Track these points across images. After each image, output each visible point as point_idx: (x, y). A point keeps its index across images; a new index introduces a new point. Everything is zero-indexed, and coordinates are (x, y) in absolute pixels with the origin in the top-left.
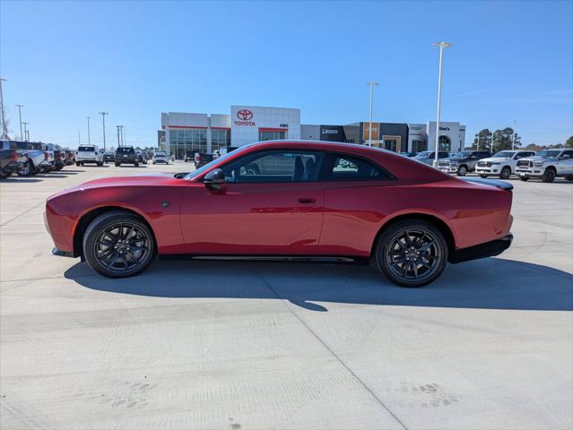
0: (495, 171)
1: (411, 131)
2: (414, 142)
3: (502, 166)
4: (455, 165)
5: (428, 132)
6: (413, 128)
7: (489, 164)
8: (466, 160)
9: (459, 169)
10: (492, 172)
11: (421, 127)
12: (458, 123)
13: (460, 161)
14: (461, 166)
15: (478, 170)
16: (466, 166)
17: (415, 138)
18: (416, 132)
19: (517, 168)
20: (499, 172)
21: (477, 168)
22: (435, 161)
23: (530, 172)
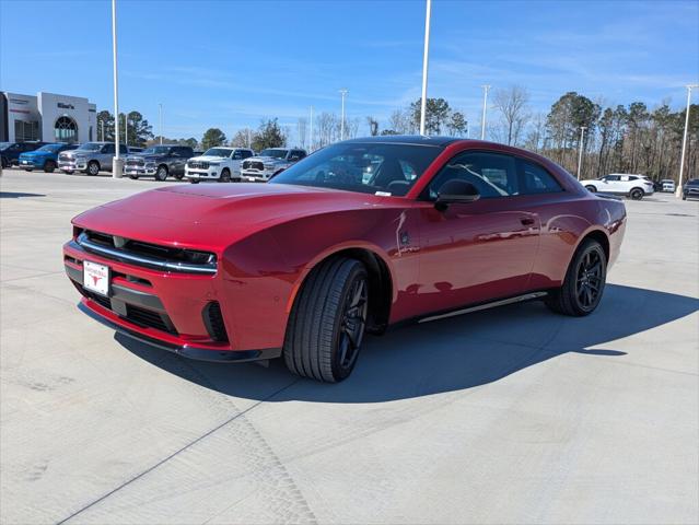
0: (213, 174)
1: (11, 106)
2: (18, 123)
3: (221, 168)
4: (151, 165)
5: (40, 109)
6: (13, 100)
7: (205, 165)
8: (165, 158)
9: (158, 171)
10: (210, 176)
11: (27, 101)
12: (86, 100)
13: (159, 159)
14: (160, 167)
15: (190, 173)
16: (165, 166)
17: (19, 117)
18: (18, 107)
19: (243, 171)
20: (218, 177)
21: (187, 169)
22: (116, 158)
23: (261, 176)
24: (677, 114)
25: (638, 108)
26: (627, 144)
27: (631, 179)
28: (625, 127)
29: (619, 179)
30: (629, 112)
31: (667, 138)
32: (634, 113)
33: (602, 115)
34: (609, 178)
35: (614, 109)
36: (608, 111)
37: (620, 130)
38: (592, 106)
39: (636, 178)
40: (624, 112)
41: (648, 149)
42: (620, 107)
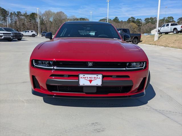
24: (29, 15)
25: (19, 13)
26: (18, 23)
27: (32, 32)
28: (16, 18)
29: (28, 32)
30: (17, 14)
31: (28, 21)
32: (18, 14)
33: (10, 14)
34: (26, 32)
35: (13, 13)
36: (11, 13)
37: (15, 18)
38: (7, 11)
39: (33, 32)
40: (16, 13)
41: (23, 24)
42: (14, 12)
